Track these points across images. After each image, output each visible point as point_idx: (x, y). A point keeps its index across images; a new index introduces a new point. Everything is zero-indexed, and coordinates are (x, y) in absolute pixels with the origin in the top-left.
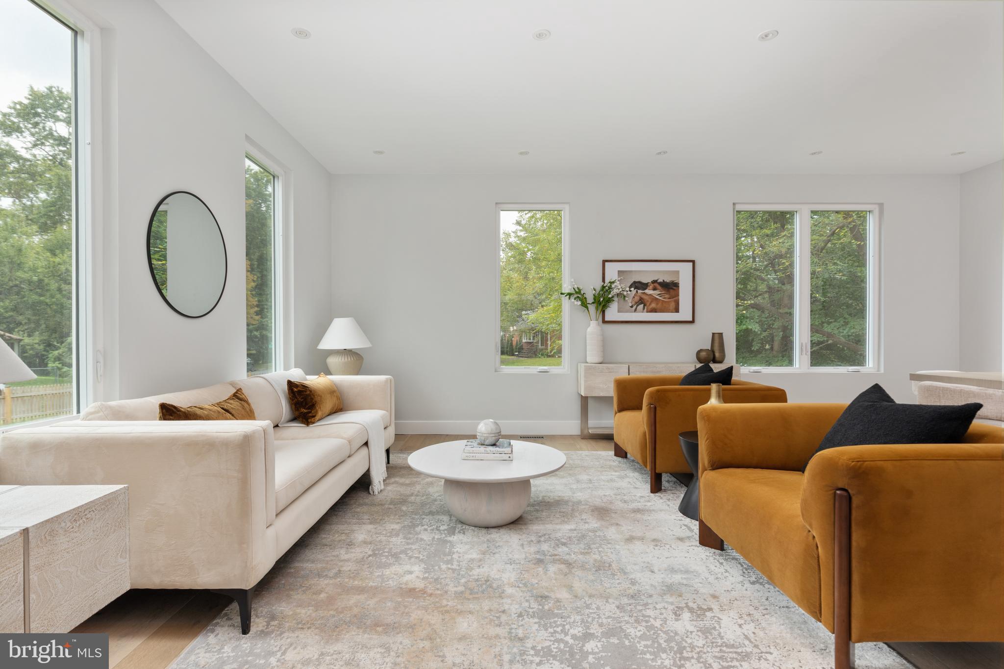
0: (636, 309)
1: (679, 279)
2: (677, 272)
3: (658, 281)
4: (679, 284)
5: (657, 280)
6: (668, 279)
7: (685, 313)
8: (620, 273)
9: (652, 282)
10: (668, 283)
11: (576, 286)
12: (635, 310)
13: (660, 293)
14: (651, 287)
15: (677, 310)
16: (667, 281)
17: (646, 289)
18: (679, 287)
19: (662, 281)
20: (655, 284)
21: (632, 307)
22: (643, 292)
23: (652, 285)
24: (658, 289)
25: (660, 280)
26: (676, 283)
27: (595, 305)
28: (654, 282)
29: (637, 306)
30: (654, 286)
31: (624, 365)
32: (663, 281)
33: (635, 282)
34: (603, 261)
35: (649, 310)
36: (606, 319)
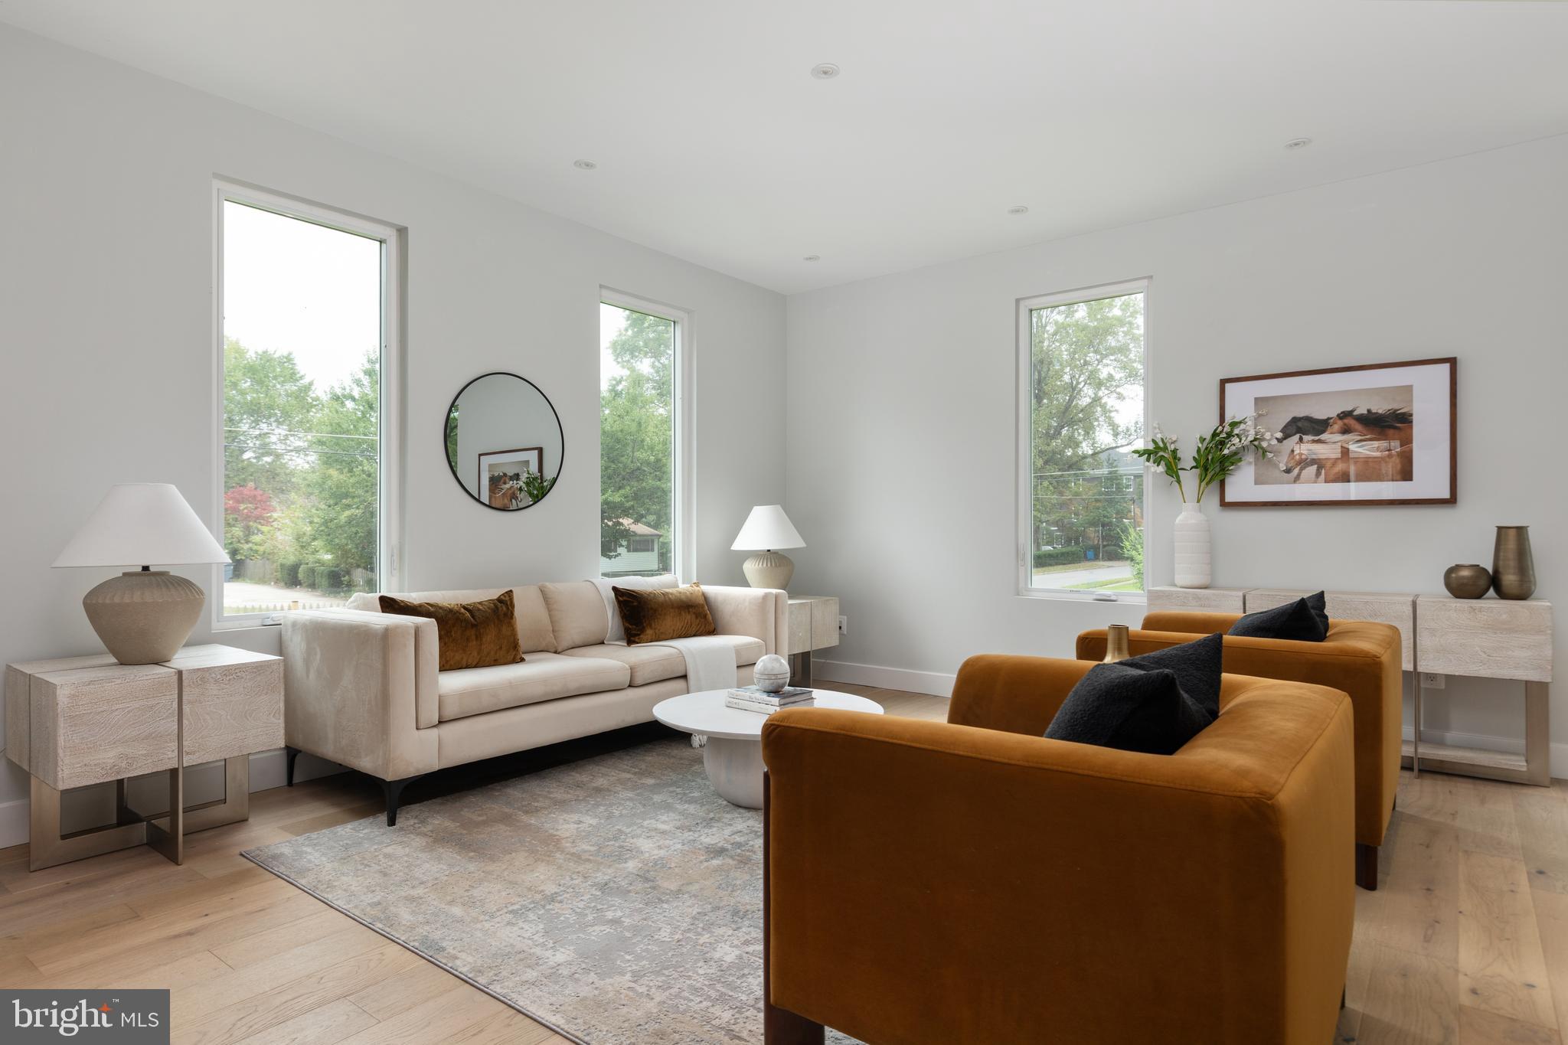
0: (1299, 475)
1: (1412, 406)
2: (1409, 389)
3: (1355, 413)
4: (1411, 415)
5: (1352, 411)
6: (1380, 407)
7: (1430, 479)
8: (1259, 401)
9: (1338, 415)
10: (1381, 415)
11: (1159, 436)
12: (1297, 479)
13: (1360, 438)
14: (1336, 427)
15: (1406, 474)
16: (1380, 411)
17: (1323, 432)
18: (1411, 422)
19: (1366, 412)
20: (1346, 421)
21: (1288, 471)
22: (1317, 438)
23: (1340, 423)
24: (1355, 431)
25: (1362, 410)
26: (1404, 414)
27: (1197, 471)
28: (1344, 415)
29: (1301, 470)
30: (1345, 424)
31: (1234, 593)
32: (1369, 411)
33: (1295, 420)
34: (1221, 380)
35: (1331, 477)
36: (1228, 499)
